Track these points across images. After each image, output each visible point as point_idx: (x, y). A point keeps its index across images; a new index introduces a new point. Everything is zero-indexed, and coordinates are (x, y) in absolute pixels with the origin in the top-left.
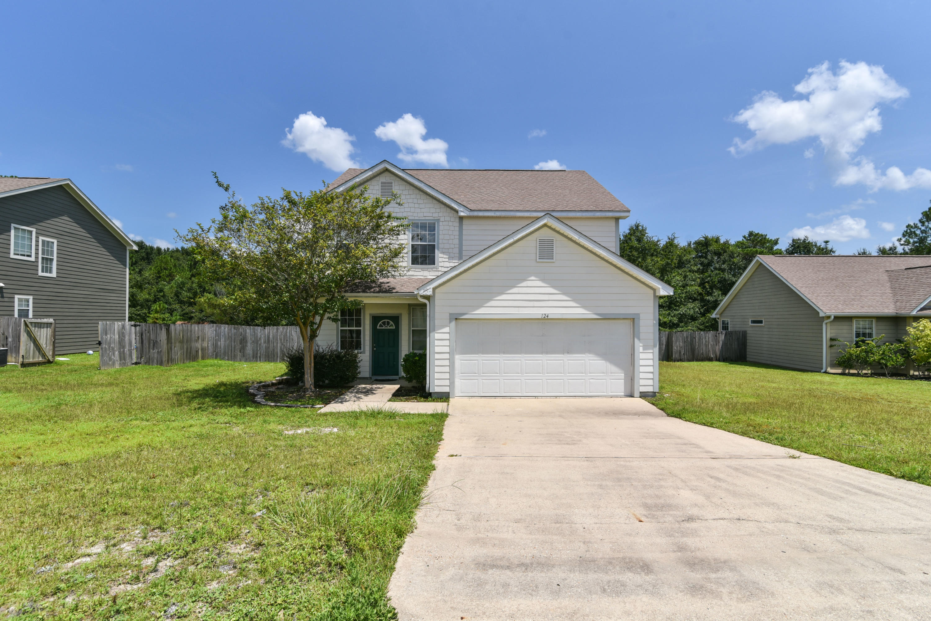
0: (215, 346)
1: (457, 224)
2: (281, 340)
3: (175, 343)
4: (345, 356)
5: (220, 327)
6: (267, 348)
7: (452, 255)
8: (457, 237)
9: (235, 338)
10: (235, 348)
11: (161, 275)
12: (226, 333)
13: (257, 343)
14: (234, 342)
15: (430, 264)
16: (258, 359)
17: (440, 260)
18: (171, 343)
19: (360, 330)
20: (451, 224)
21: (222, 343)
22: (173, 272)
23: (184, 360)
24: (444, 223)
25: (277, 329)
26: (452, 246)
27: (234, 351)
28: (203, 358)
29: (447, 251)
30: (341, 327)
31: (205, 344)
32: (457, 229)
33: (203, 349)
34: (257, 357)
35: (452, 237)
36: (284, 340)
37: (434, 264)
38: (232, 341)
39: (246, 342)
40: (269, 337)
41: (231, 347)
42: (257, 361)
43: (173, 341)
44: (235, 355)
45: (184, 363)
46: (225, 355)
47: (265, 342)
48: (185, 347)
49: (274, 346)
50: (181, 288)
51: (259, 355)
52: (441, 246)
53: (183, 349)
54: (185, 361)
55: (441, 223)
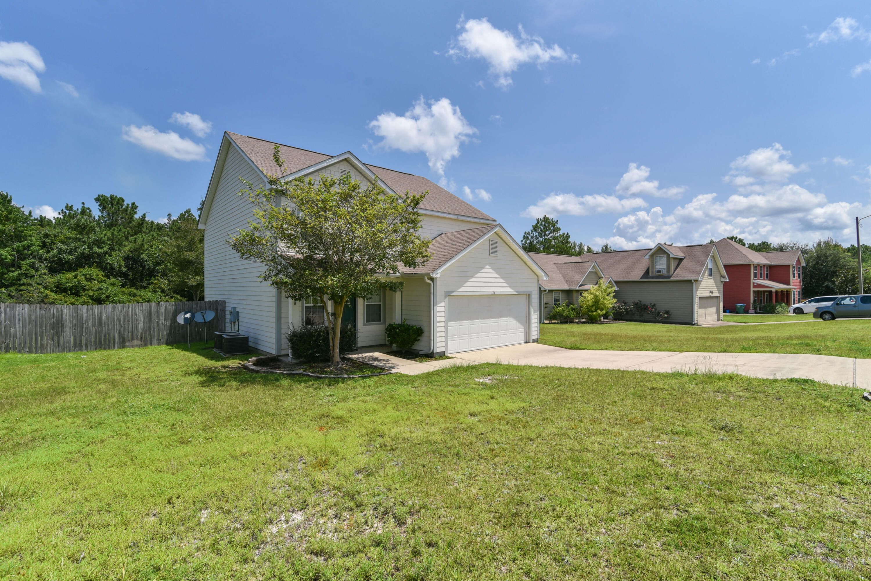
2: (119, 321)
5: (14, 308)
6: (98, 333)
9: (41, 322)
10: (42, 335)
12: (26, 316)
13: (82, 327)
14: (41, 327)
16: (84, 348)
21: (18, 329)
25: (114, 308)
27: (41, 340)
30: (306, 304)
34: (81, 346)
36: (124, 321)
38: (36, 326)
39: (63, 326)
40: (100, 319)
41: (36, 334)
42: (81, 350)
44: (42, 345)
46: (25, 347)
47: (94, 325)
49: (108, 329)
51: (84, 342)
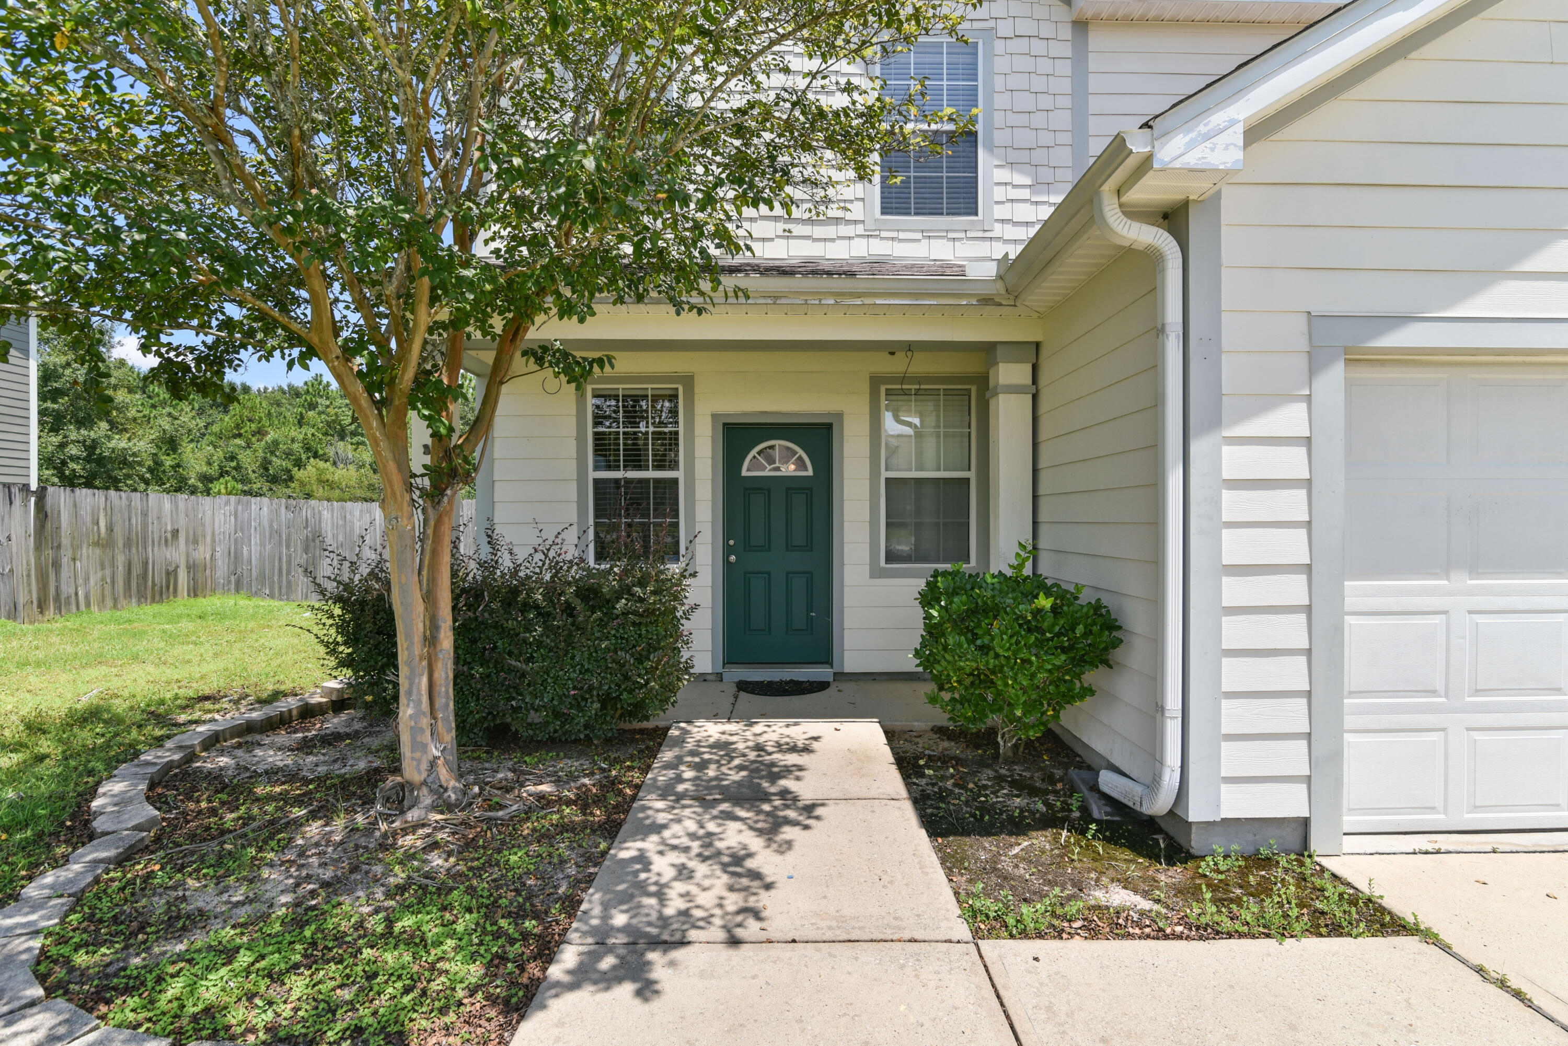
0: (236, 558)
1: (1066, 50)
3: (76, 548)
4: (625, 590)
7: (1046, 174)
8: (1066, 102)
9: (289, 535)
10: (289, 562)
11: (242, 431)
12: (265, 522)
15: (953, 212)
17: (999, 193)
18: (59, 547)
19: (675, 481)
20: (1038, 47)
21: (253, 550)
22: (264, 426)
23: (115, 600)
24: (1013, 45)
26: (1046, 138)
27: (289, 573)
28: (194, 592)
29: (1024, 156)
30: (596, 468)
31: (202, 553)
32: (1065, 68)
33: (192, 567)
35: (1045, 102)
37: (976, 213)
38: (280, 543)
41: (280, 559)
43: (66, 541)
44: (289, 583)
45: (115, 607)
46: (263, 584)
48: (121, 560)
50: (272, 453)
52: (1000, 138)
53: (113, 565)
54: (122, 601)
55: (999, 46)
